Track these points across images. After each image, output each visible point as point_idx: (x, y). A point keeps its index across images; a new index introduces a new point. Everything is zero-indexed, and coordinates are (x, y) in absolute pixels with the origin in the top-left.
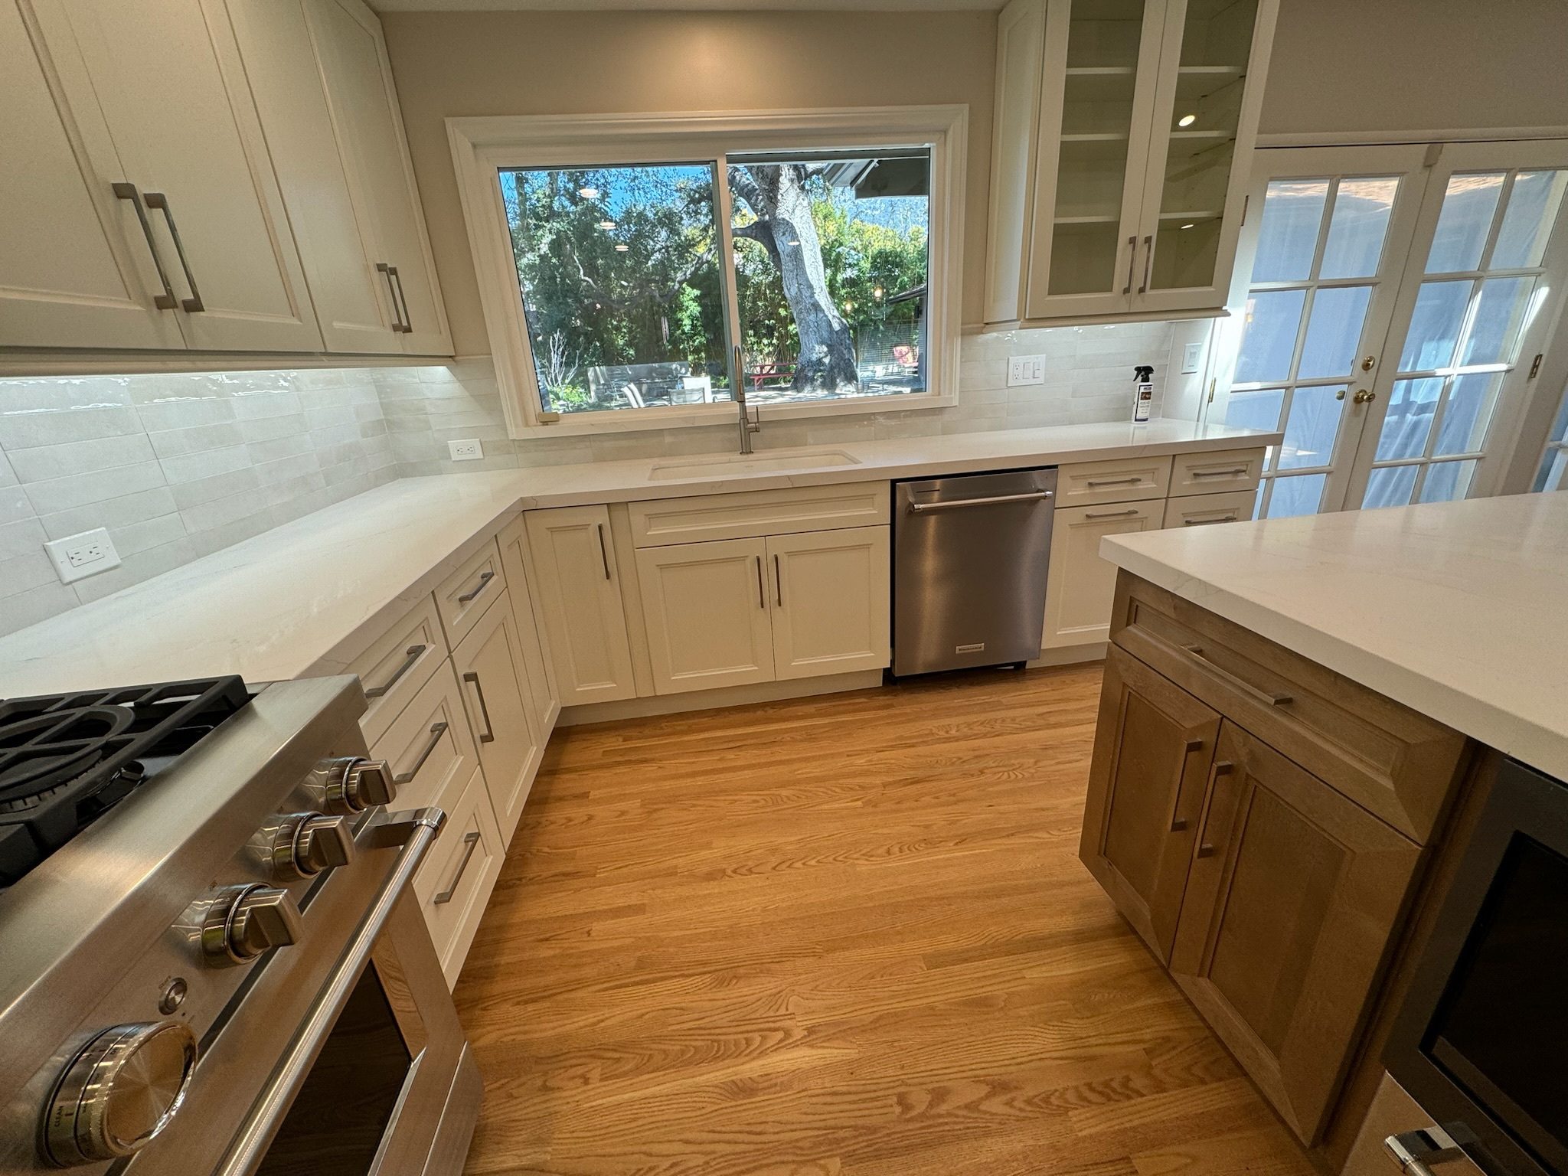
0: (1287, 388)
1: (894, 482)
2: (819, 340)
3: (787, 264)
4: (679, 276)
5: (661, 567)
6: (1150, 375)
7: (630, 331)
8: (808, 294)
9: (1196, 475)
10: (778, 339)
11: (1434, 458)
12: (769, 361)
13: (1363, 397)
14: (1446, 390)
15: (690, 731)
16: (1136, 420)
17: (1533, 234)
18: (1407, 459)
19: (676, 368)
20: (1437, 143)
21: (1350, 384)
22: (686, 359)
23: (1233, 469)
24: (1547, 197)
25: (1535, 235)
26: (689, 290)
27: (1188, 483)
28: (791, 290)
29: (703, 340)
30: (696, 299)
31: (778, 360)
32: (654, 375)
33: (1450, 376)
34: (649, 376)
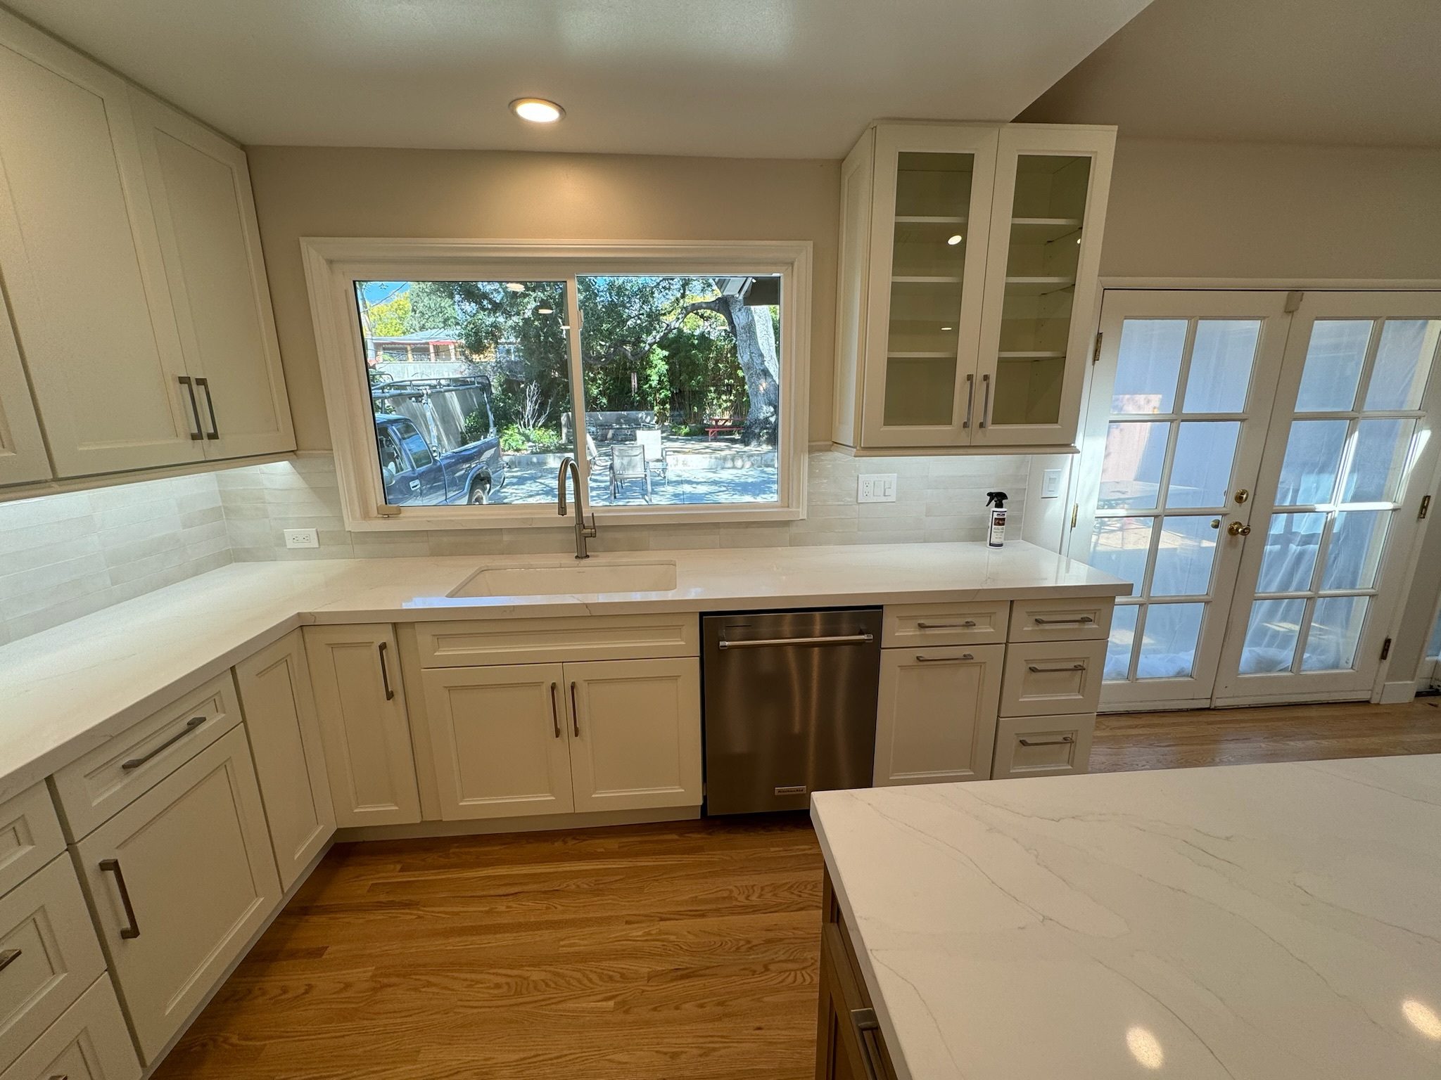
0: (1156, 517)
1: (702, 614)
2: (767, 401)
3: (742, 335)
4: (650, 339)
5: (450, 689)
6: (1004, 501)
7: (604, 383)
8: (759, 362)
9: (1038, 622)
10: (735, 396)
11: (1321, 592)
12: (727, 417)
13: (1237, 530)
14: (1329, 525)
16: (990, 545)
17: (1410, 375)
18: (1291, 593)
19: (642, 418)
20: (1296, 292)
21: (1224, 515)
22: (653, 409)
23: (1078, 617)
24: (1421, 342)
25: (1413, 376)
26: (658, 351)
27: (1030, 629)
28: (743, 358)
29: (669, 393)
30: (665, 359)
31: (735, 413)
32: (622, 421)
33: (1331, 512)
34: (618, 422)
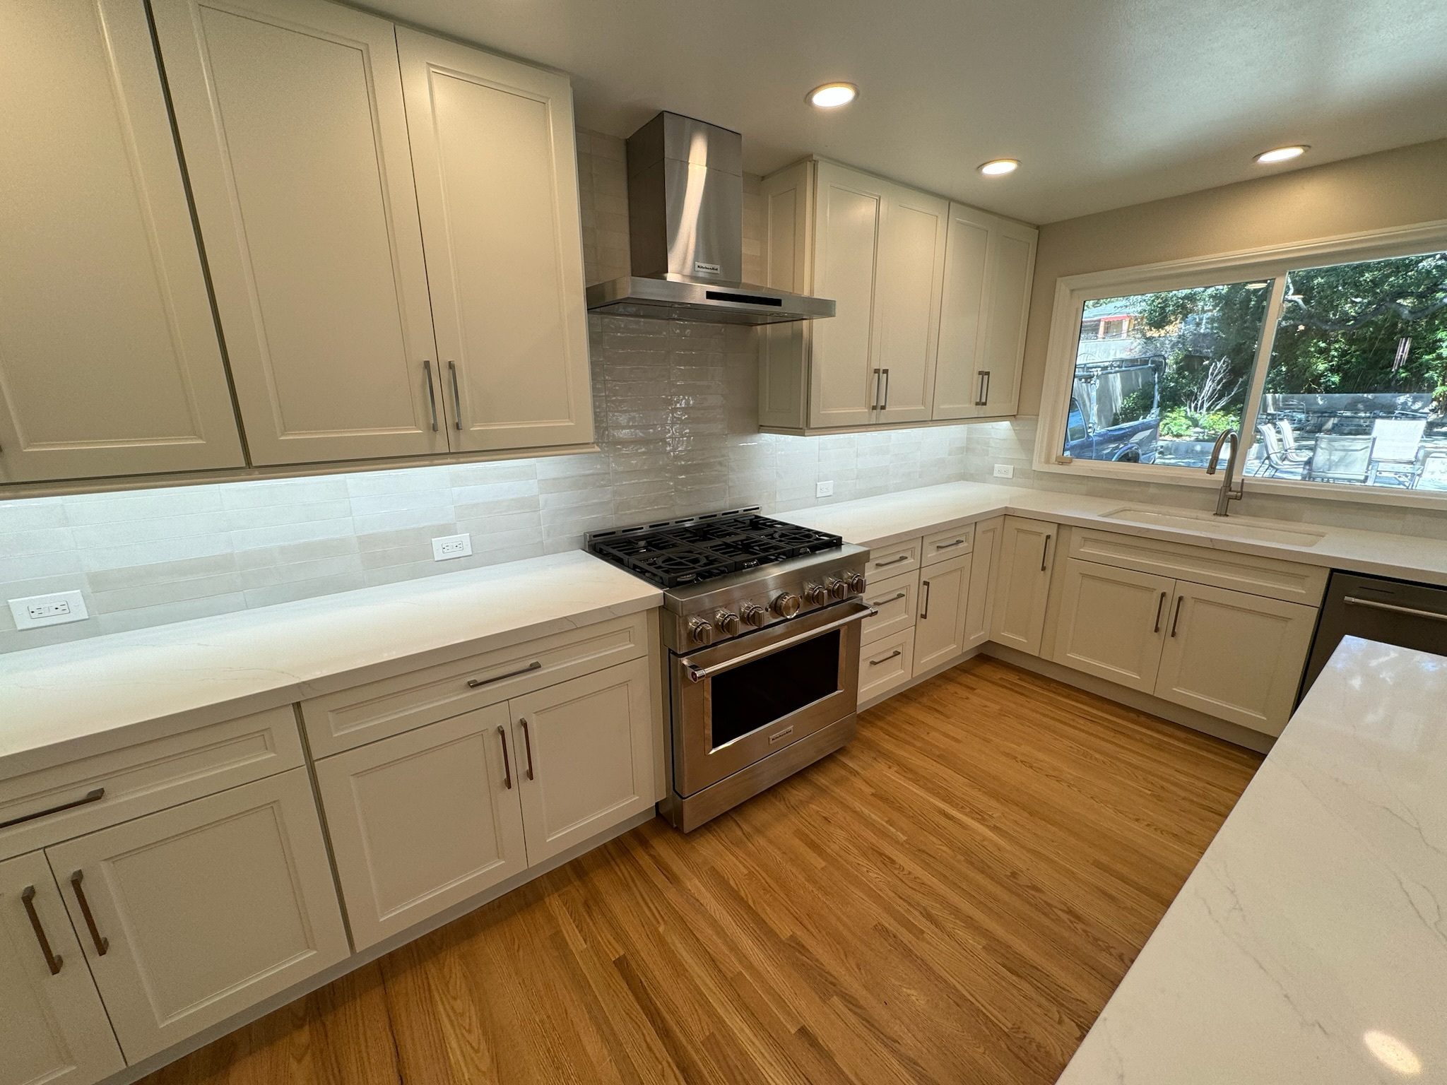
1: (1333, 571)
5: (1084, 575)
15: (1067, 697)
19: (1403, 403)
34: (1351, 408)
